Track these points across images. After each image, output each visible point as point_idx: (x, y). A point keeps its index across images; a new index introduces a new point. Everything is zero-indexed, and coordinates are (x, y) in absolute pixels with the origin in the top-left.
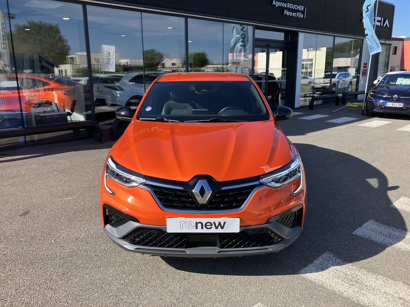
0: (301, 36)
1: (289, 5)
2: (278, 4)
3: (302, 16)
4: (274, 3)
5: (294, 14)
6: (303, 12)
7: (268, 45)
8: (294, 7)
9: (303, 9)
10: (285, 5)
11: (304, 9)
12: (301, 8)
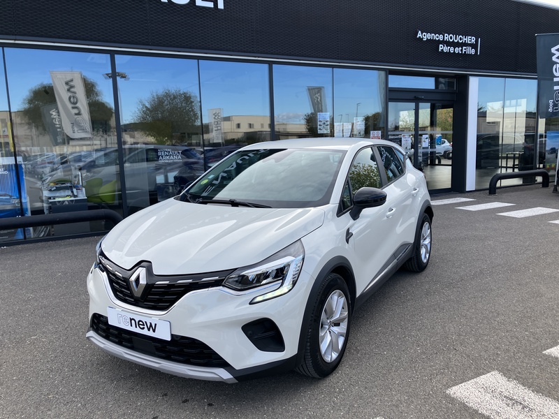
0: (474, 83)
1: (447, 37)
2: (426, 36)
3: (473, 52)
4: (419, 35)
5: (457, 50)
6: (474, 46)
7: (415, 97)
8: (458, 39)
9: (473, 41)
10: (441, 38)
11: (477, 41)
12: (471, 40)
